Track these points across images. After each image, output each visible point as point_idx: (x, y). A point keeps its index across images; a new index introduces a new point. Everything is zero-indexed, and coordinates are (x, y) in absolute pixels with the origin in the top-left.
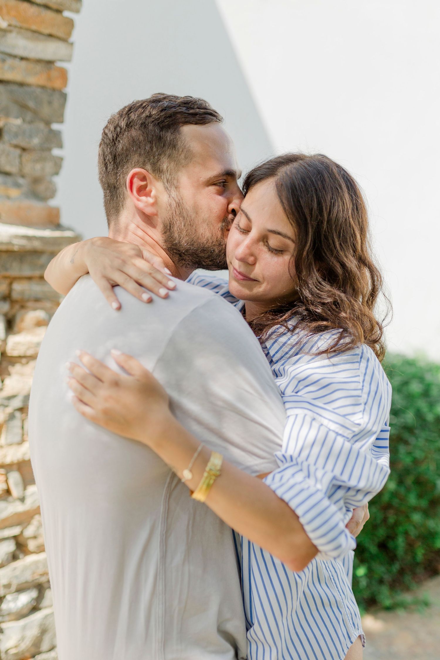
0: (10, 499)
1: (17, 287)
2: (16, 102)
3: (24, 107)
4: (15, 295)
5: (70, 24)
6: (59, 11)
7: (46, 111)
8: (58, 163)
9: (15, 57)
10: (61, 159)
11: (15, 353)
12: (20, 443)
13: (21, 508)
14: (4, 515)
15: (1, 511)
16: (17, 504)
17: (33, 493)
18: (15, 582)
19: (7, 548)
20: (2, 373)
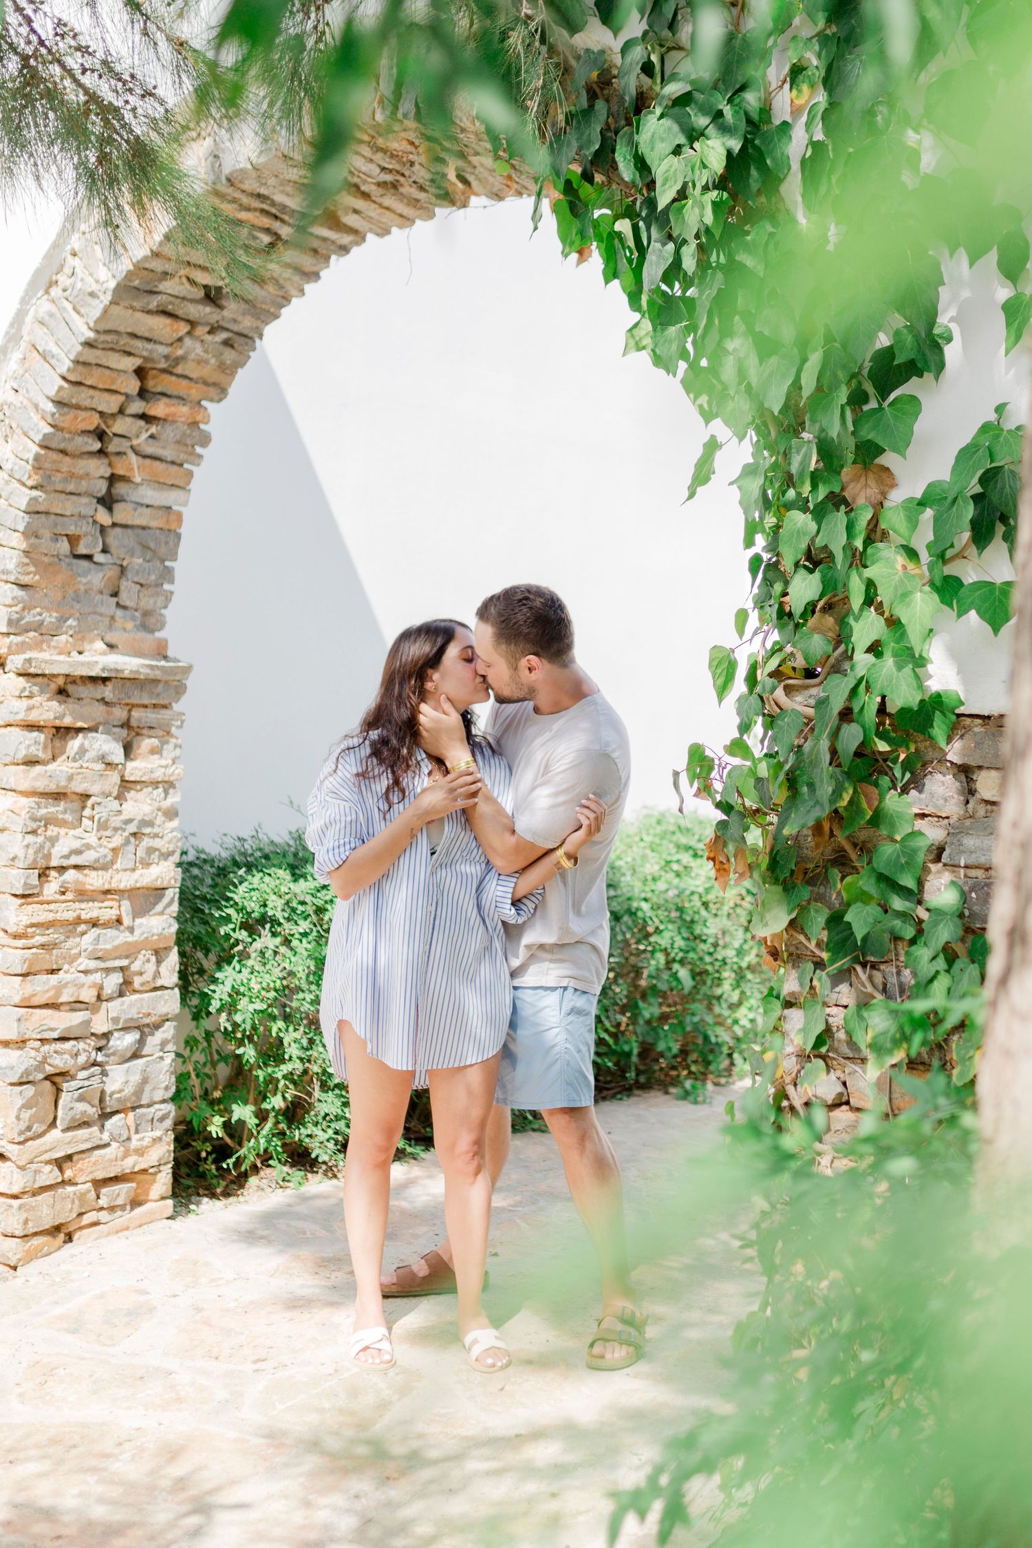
0: (122, 928)
1: (136, 714)
2: (141, 544)
3: (146, 547)
4: (134, 723)
5: (190, 474)
6: (181, 465)
7: (163, 550)
8: (168, 596)
9: (142, 505)
10: (172, 593)
11: (132, 779)
12: (134, 870)
13: (131, 939)
14: (116, 943)
15: (113, 939)
16: (127, 934)
17: (141, 925)
18: (123, 1017)
19: (117, 979)
20: (120, 797)
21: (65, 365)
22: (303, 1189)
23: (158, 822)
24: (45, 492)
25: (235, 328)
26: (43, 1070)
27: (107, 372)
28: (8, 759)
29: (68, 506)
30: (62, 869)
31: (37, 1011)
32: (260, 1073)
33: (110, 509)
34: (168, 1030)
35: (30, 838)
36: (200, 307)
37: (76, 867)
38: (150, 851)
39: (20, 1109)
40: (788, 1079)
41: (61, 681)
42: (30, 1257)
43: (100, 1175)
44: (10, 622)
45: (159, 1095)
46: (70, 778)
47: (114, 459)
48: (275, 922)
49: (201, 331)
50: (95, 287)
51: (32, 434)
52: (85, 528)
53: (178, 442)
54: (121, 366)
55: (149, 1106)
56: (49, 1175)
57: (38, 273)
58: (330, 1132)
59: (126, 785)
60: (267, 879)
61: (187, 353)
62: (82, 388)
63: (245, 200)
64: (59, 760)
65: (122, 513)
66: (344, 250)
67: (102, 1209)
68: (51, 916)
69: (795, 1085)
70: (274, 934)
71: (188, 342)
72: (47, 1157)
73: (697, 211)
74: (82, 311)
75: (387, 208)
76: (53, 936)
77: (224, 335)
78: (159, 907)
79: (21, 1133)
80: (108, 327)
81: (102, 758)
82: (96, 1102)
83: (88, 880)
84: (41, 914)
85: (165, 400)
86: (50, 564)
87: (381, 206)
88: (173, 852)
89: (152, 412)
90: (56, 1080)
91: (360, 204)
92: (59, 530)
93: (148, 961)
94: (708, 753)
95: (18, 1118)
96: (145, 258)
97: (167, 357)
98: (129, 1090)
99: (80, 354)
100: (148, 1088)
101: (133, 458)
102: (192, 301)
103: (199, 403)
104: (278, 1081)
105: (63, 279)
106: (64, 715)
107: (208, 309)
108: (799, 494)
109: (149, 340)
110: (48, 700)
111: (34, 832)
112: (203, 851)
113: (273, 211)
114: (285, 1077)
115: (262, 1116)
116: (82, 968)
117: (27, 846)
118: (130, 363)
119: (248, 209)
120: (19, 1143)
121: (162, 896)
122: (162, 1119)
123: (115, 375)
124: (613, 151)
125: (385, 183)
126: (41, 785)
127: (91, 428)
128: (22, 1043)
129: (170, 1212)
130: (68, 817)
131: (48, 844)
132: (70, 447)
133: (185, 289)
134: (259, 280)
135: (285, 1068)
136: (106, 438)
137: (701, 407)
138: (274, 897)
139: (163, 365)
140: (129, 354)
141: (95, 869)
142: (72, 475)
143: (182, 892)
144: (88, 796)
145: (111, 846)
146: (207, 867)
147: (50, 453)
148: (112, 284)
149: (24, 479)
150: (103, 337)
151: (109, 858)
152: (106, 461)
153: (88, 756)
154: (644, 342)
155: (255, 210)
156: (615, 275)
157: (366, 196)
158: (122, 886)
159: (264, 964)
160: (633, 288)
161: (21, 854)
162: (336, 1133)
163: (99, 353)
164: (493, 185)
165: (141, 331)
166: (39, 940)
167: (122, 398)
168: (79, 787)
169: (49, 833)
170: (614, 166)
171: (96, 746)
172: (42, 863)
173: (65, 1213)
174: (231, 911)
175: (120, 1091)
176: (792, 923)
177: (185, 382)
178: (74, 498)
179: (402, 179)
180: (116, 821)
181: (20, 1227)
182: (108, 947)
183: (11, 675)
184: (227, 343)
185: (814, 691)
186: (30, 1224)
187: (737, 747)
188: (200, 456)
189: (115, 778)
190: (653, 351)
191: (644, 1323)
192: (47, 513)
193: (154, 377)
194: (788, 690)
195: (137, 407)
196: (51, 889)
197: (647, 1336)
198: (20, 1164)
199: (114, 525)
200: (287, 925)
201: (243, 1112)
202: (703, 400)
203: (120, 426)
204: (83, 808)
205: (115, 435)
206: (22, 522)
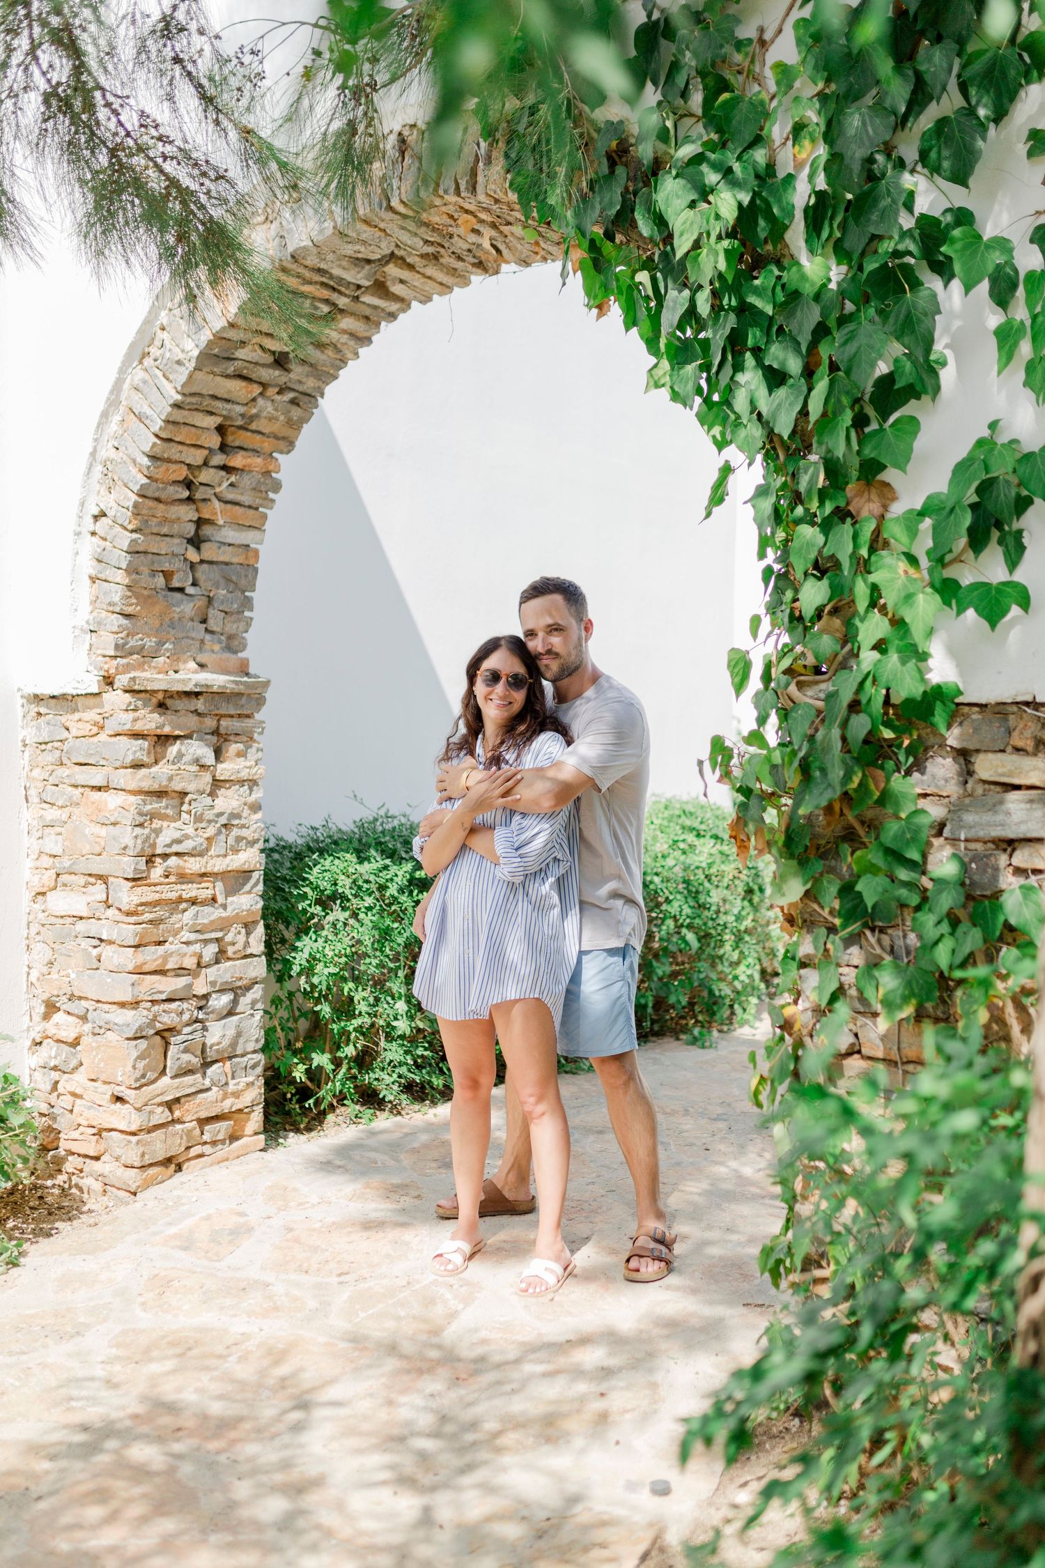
0: (216, 905)
1: (223, 723)
2: (225, 577)
3: (228, 580)
4: (222, 731)
5: (265, 517)
6: (257, 509)
7: (243, 582)
8: (249, 622)
9: (225, 544)
10: (252, 619)
11: (222, 778)
12: (225, 856)
13: (224, 914)
14: (212, 918)
15: (209, 915)
16: (221, 910)
17: (232, 903)
18: (220, 981)
19: (213, 949)
20: (212, 794)
21: (157, 425)
22: (373, 1124)
23: (244, 815)
24: (143, 534)
25: (301, 388)
26: (154, 1027)
27: (193, 430)
28: (118, 764)
29: (163, 546)
30: (165, 856)
31: (148, 977)
32: (334, 1026)
33: (198, 549)
34: (257, 992)
35: (138, 830)
36: (271, 371)
37: (177, 854)
38: (239, 839)
39: (136, 1060)
40: (805, 1032)
41: (160, 696)
42: (147, 1185)
43: (203, 1115)
44: (117, 647)
45: (251, 1046)
46: (171, 779)
47: (200, 505)
48: (344, 898)
49: (271, 392)
50: (181, 356)
51: (131, 485)
52: (177, 564)
53: (254, 489)
54: (205, 425)
55: (243, 1056)
56: (161, 1115)
57: (132, 346)
58: (395, 1076)
59: (217, 784)
60: (337, 862)
61: (260, 411)
62: (173, 444)
63: (307, 274)
64: (161, 763)
65: (209, 552)
66: (392, 316)
67: (206, 1143)
68: (157, 896)
69: (811, 1036)
70: (344, 909)
71: (260, 401)
72: (158, 1100)
73: (712, 258)
74: (171, 377)
75: (429, 278)
76: (160, 913)
77: (291, 395)
78: (247, 887)
79: (137, 1080)
80: (193, 390)
81: (196, 761)
82: (199, 1053)
83: (187, 865)
84: (149, 895)
85: (242, 453)
86: (149, 596)
87: (424, 275)
88: (258, 840)
89: (232, 464)
90: (165, 1035)
91: (405, 274)
92: (156, 567)
93: (239, 933)
94: (728, 743)
95: (134, 1067)
96: (223, 328)
97: (243, 415)
98: (226, 1043)
99: (169, 414)
100: (241, 1041)
101: (217, 504)
102: (263, 365)
103: (271, 454)
104: (349, 1033)
105: (154, 351)
106: (163, 726)
107: (277, 373)
108: (807, 510)
109: (227, 401)
110: (151, 712)
111: (141, 825)
112: (282, 839)
113: (332, 283)
114: (355, 1030)
115: (337, 1063)
116: (184, 940)
117: (136, 837)
118: (212, 422)
119: (310, 283)
120: (136, 1089)
121: (250, 877)
122: (254, 1067)
123: (200, 432)
124: (633, 211)
125: (427, 254)
126: (146, 785)
127: (181, 478)
128: (136, 1004)
129: (262, 1145)
130: (170, 812)
131: (153, 835)
132: (163, 496)
133: (258, 355)
134: (320, 346)
135: (356, 1022)
136: (193, 487)
137: (714, 437)
138: (343, 877)
139: (240, 422)
140: (211, 413)
141: (193, 856)
142: (165, 520)
143: (265, 874)
144: (186, 794)
145: (206, 835)
146: (286, 852)
147: (147, 501)
148: (196, 353)
149: (125, 524)
150: (189, 400)
151: (205, 845)
152: (194, 507)
153: (185, 759)
154: (662, 381)
155: (316, 283)
156: (635, 324)
157: (411, 267)
158: (216, 870)
159: (336, 934)
160: (650, 334)
161: (131, 843)
162: (400, 1076)
163: (186, 413)
164: (521, 253)
165: (221, 393)
166: (148, 916)
167: (206, 452)
168: (178, 786)
169: (154, 826)
170: (634, 224)
171: (191, 751)
172: (148, 851)
173: (176, 1148)
174: (307, 890)
175: (219, 1043)
176: (807, 894)
177: (259, 437)
178: (168, 539)
179: (442, 250)
180: (209, 815)
181: (138, 1159)
182: (205, 921)
183: (119, 692)
184: (293, 402)
185: (823, 686)
186: (147, 1157)
187: (755, 738)
188: (273, 501)
189: (207, 778)
190: (672, 388)
191: (674, 1241)
192: (145, 553)
193: (233, 433)
194: (800, 685)
195: (218, 459)
196: (157, 873)
197: (675, 1252)
198: (138, 1106)
199: (202, 562)
200: (354, 901)
201: (321, 1059)
202: (717, 430)
203: (205, 476)
204: (182, 804)
205: (201, 484)
206: (124, 561)
